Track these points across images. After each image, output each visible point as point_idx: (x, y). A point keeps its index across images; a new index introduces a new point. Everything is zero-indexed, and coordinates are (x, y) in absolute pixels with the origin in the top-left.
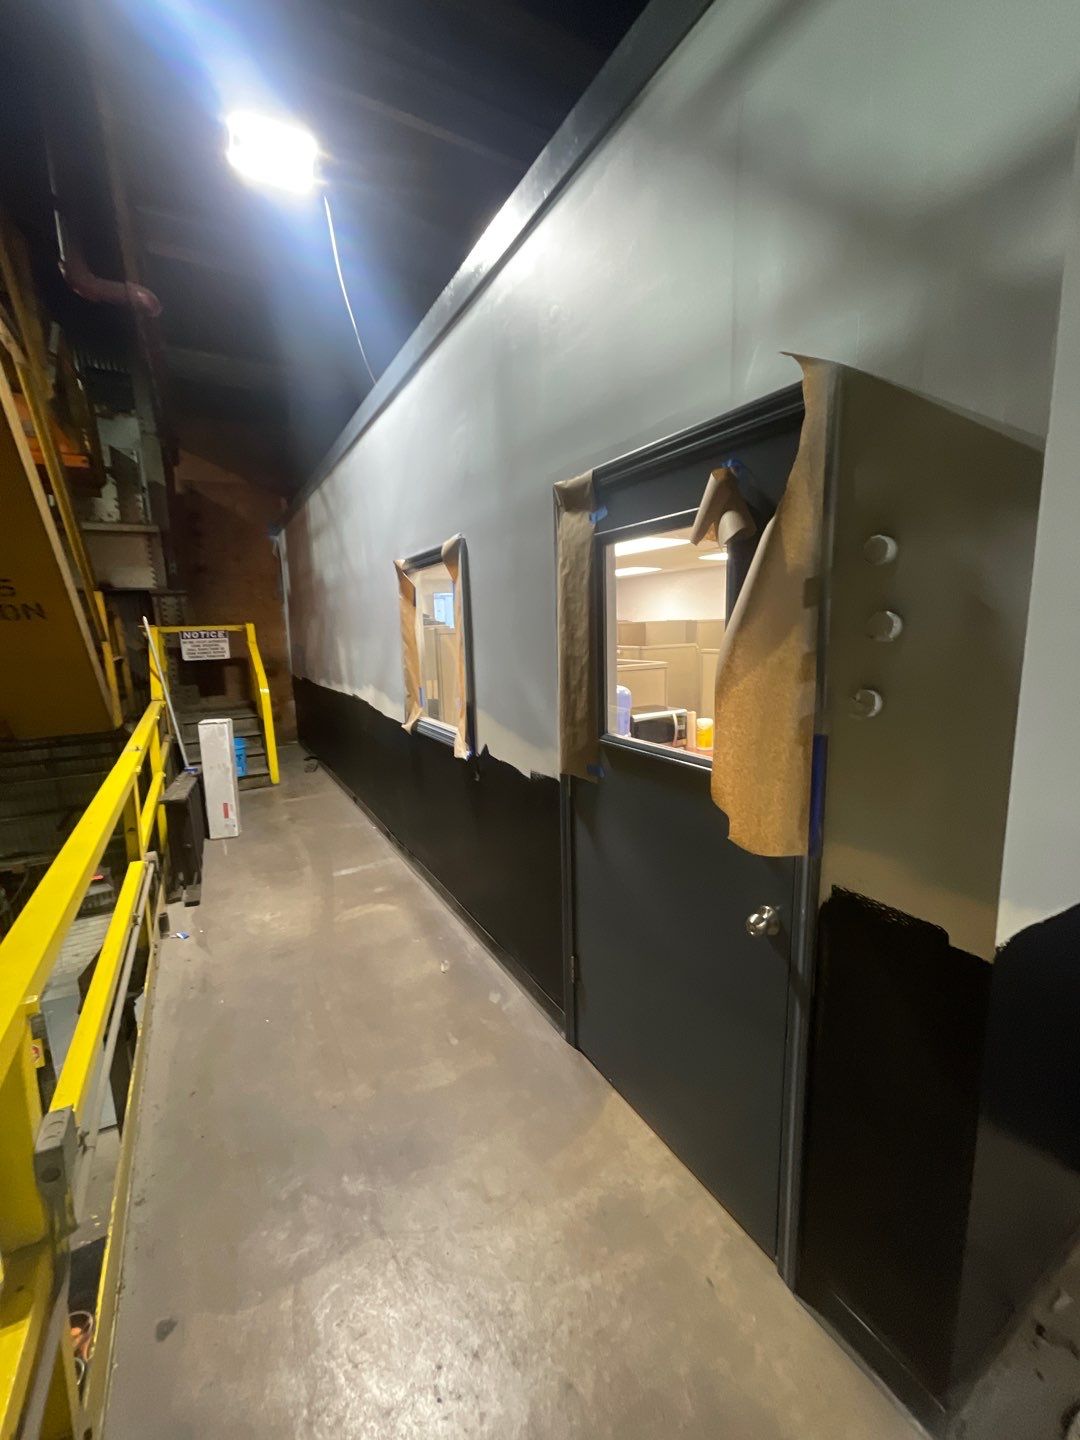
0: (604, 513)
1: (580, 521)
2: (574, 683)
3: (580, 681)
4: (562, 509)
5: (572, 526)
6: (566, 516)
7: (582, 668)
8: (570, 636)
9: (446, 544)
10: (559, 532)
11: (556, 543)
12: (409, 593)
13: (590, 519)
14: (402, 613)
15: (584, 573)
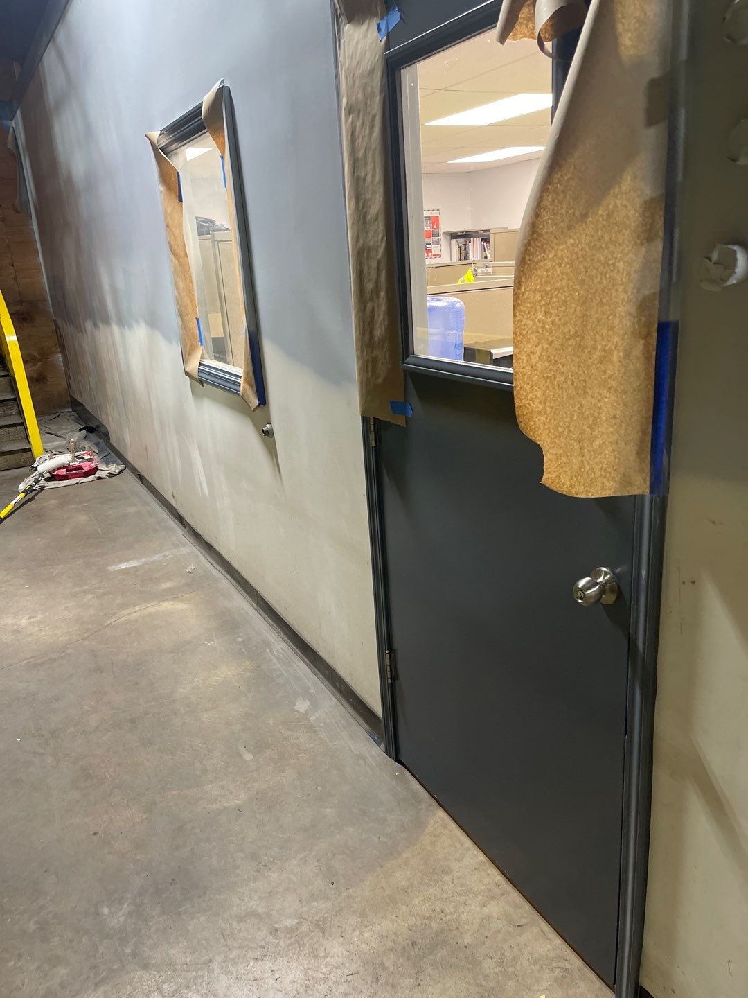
0: (395, 18)
1: (366, 36)
2: (370, 286)
3: (377, 283)
4: (343, 19)
5: (357, 43)
6: (348, 29)
7: (379, 263)
8: (361, 218)
9: (207, 99)
10: (340, 59)
11: (337, 76)
12: (171, 182)
13: (379, 30)
14: (165, 212)
15: (374, 116)
